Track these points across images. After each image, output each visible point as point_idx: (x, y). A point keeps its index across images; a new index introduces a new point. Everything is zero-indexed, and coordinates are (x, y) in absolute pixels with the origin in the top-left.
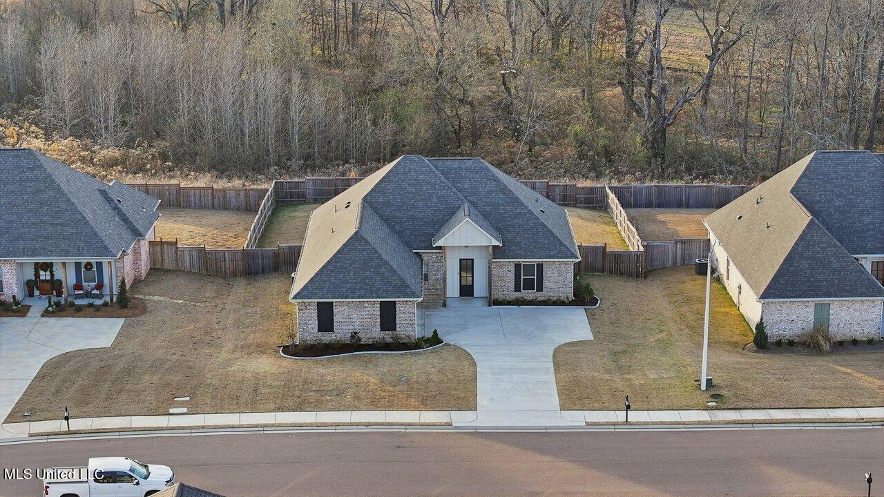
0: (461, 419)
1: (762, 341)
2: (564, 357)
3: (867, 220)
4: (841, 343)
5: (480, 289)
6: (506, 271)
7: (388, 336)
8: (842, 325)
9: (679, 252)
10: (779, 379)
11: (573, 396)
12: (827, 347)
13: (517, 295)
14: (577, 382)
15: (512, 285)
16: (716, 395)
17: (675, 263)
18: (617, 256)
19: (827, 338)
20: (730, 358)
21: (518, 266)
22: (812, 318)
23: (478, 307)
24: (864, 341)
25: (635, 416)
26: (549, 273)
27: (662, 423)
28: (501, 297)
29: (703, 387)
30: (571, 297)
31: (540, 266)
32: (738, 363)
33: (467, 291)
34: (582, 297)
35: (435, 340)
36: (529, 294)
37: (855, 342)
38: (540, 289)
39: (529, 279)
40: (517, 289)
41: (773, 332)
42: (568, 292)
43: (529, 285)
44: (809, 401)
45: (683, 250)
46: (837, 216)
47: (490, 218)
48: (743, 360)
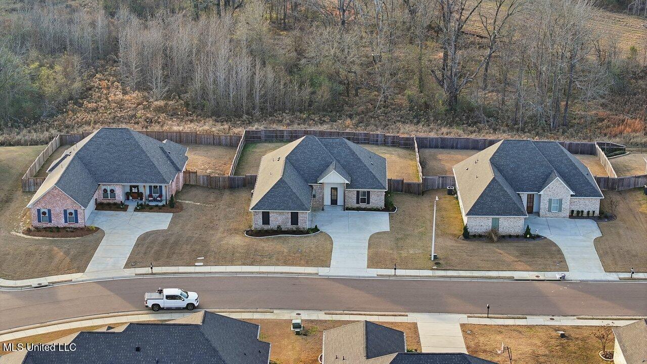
0: (323, 271)
1: (467, 235)
2: (374, 241)
3: (525, 175)
4: (504, 237)
5: (340, 201)
6: (352, 194)
7: (294, 227)
8: (505, 228)
9: (441, 182)
10: (468, 255)
11: (373, 262)
12: (495, 239)
13: (358, 205)
14: (376, 254)
15: (355, 201)
16: (437, 263)
17: (438, 187)
18: (409, 185)
19: (496, 234)
20: (450, 243)
21: (358, 192)
22: (491, 224)
23: (339, 210)
24: (513, 236)
25: (400, 272)
26: (373, 196)
27: (411, 276)
28: (350, 206)
29: (432, 259)
30: (383, 207)
31: (369, 192)
32: (452, 246)
33: (334, 202)
34: (388, 207)
35: (316, 230)
36: (363, 205)
37: (510, 236)
38: (368, 203)
39: (364, 198)
40: (358, 203)
41: (472, 230)
42: (382, 204)
43: (363, 201)
44: (479, 267)
45: (443, 181)
46: (511, 172)
47: (346, 169)
48: (455, 244)
